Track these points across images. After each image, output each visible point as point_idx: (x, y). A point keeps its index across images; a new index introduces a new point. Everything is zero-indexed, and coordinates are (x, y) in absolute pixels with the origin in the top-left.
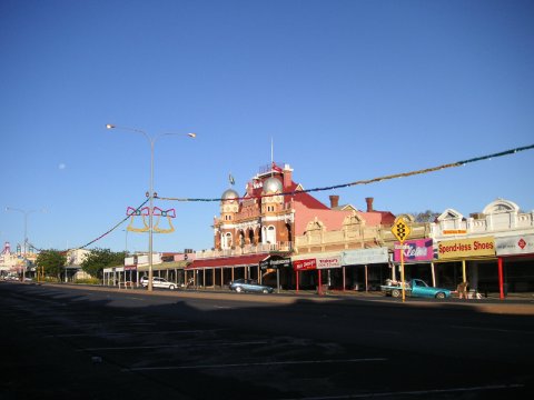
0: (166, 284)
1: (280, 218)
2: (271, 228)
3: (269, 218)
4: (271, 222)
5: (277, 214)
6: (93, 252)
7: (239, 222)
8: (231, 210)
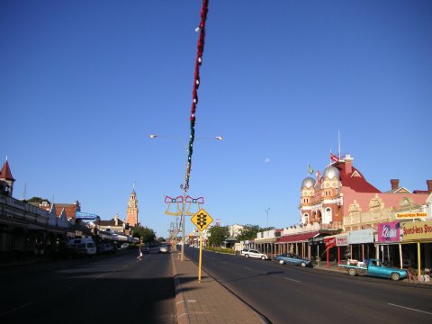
0: (259, 255)
1: (334, 201)
2: (328, 210)
3: (327, 201)
4: (328, 205)
5: (332, 198)
6: (245, 227)
7: (313, 204)
8: (309, 194)
